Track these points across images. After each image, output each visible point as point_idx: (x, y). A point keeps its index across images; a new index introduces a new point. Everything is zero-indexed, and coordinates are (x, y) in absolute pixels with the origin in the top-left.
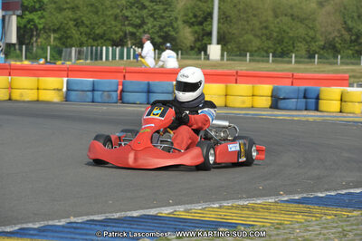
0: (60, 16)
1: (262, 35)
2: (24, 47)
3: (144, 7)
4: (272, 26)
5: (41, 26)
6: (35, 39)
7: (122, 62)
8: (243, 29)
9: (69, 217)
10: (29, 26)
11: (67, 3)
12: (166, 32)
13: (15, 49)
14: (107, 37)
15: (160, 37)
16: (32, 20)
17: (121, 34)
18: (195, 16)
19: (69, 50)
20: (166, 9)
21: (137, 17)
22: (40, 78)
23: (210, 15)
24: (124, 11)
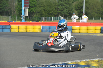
0: (40, 9)
1: (98, 12)
2: (30, 17)
3: (64, 5)
4: (101, 10)
5: (35, 12)
6: (33, 15)
7: (57, 21)
8: (92, 11)
9: (42, 64)
10: (31, 12)
11: (42, 5)
12: (70, 12)
13: (28, 18)
14: (53, 14)
15: (68, 14)
16: (32, 10)
17: (57, 13)
18: (78, 7)
19: (42, 18)
20: (70, 6)
21: (62, 8)
22: (35, 26)
23: (83, 7)
24: (58, 7)
